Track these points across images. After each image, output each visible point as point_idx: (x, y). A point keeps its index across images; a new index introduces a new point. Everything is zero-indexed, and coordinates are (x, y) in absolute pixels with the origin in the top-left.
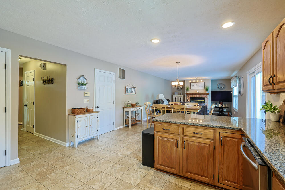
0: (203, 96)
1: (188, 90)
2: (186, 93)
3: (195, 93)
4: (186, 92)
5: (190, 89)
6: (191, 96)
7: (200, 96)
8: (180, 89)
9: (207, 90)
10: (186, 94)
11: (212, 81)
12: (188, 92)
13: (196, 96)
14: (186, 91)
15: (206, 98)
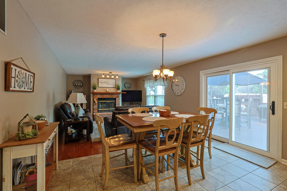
0: (114, 97)
1: (95, 88)
2: (91, 91)
3: (105, 92)
4: (93, 91)
5: (98, 87)
6: (99, 96)
7: (110, 96)
8: (80, 87)
9: (118, 89)
10: (93, 93)
11: (123, 79)
12: (95, 91)
13: (105, 96)
14: (91, 89)
15: (117, 99)
